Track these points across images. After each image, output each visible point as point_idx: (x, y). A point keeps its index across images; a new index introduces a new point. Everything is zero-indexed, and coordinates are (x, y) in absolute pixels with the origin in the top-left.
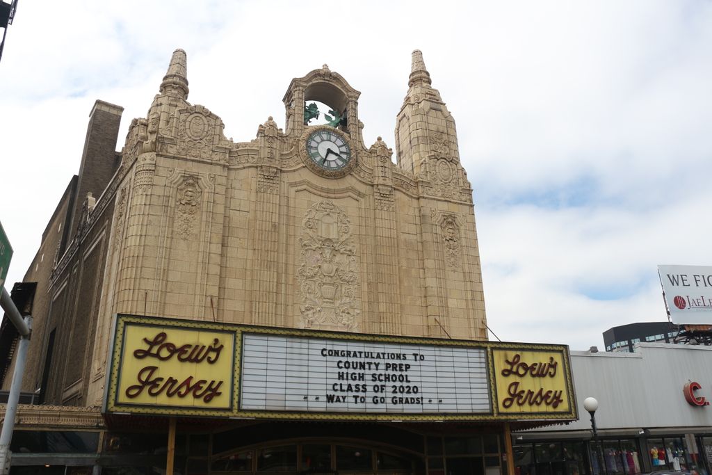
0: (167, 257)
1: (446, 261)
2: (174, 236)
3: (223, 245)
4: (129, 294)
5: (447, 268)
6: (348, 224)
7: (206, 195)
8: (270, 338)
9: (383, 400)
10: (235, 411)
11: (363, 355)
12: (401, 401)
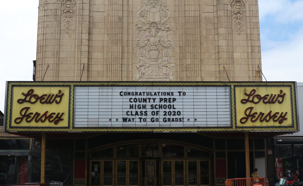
0: (58, 44)
1: (233, 28)
2: (61, 32)
3: (89, 34)
4: (40, 67)
5: (234, 33)
6: (167, 11)
7: (78, 5)
8: (90, 88)
9: (157, 120)
10: (71, 128)
11: (145, 94)
12: (169, 120)
